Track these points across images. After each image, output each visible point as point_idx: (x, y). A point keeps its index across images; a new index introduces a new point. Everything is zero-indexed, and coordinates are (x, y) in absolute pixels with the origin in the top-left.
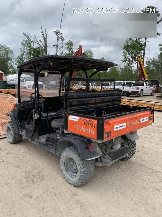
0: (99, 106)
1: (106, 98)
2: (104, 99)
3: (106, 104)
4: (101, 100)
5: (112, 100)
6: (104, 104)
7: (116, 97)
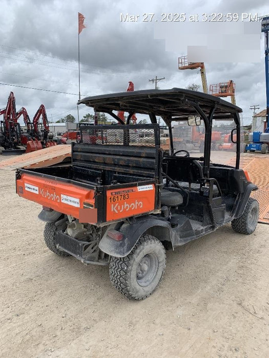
0: (109, 169)
1: (123, 159)
2: (118, 159)
3: (122, 170)
4: (114, 160)
5: (134, 165)
6: (117, 169)
7: (145, 160)
